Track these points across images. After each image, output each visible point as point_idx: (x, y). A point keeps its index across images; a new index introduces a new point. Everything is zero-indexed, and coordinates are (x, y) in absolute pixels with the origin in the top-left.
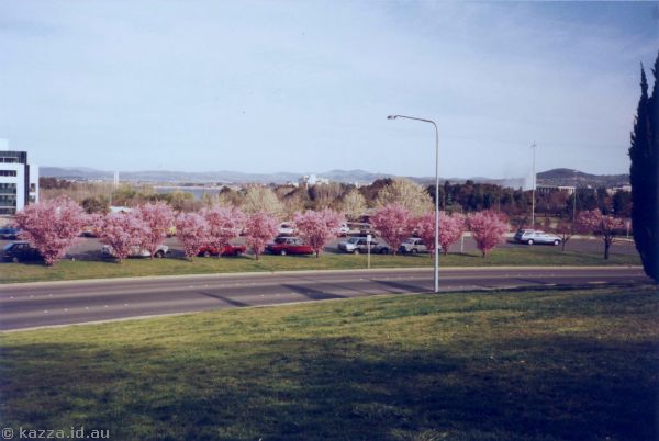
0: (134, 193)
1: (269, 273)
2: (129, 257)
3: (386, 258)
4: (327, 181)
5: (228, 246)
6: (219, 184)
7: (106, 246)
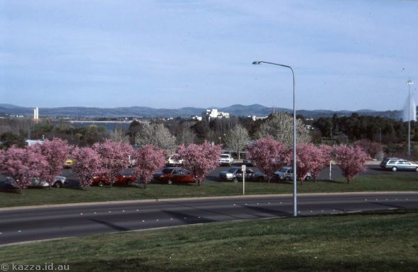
0: (52, 127)
1: (154, 200)
2: (29, 187)
3: (261, 186)
4: (227, 115)
5: (119, 177)
6: (130, 119)
7: (9, 178)
